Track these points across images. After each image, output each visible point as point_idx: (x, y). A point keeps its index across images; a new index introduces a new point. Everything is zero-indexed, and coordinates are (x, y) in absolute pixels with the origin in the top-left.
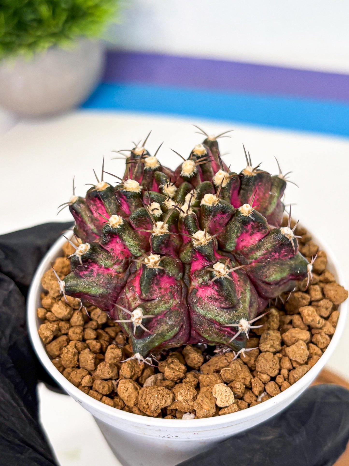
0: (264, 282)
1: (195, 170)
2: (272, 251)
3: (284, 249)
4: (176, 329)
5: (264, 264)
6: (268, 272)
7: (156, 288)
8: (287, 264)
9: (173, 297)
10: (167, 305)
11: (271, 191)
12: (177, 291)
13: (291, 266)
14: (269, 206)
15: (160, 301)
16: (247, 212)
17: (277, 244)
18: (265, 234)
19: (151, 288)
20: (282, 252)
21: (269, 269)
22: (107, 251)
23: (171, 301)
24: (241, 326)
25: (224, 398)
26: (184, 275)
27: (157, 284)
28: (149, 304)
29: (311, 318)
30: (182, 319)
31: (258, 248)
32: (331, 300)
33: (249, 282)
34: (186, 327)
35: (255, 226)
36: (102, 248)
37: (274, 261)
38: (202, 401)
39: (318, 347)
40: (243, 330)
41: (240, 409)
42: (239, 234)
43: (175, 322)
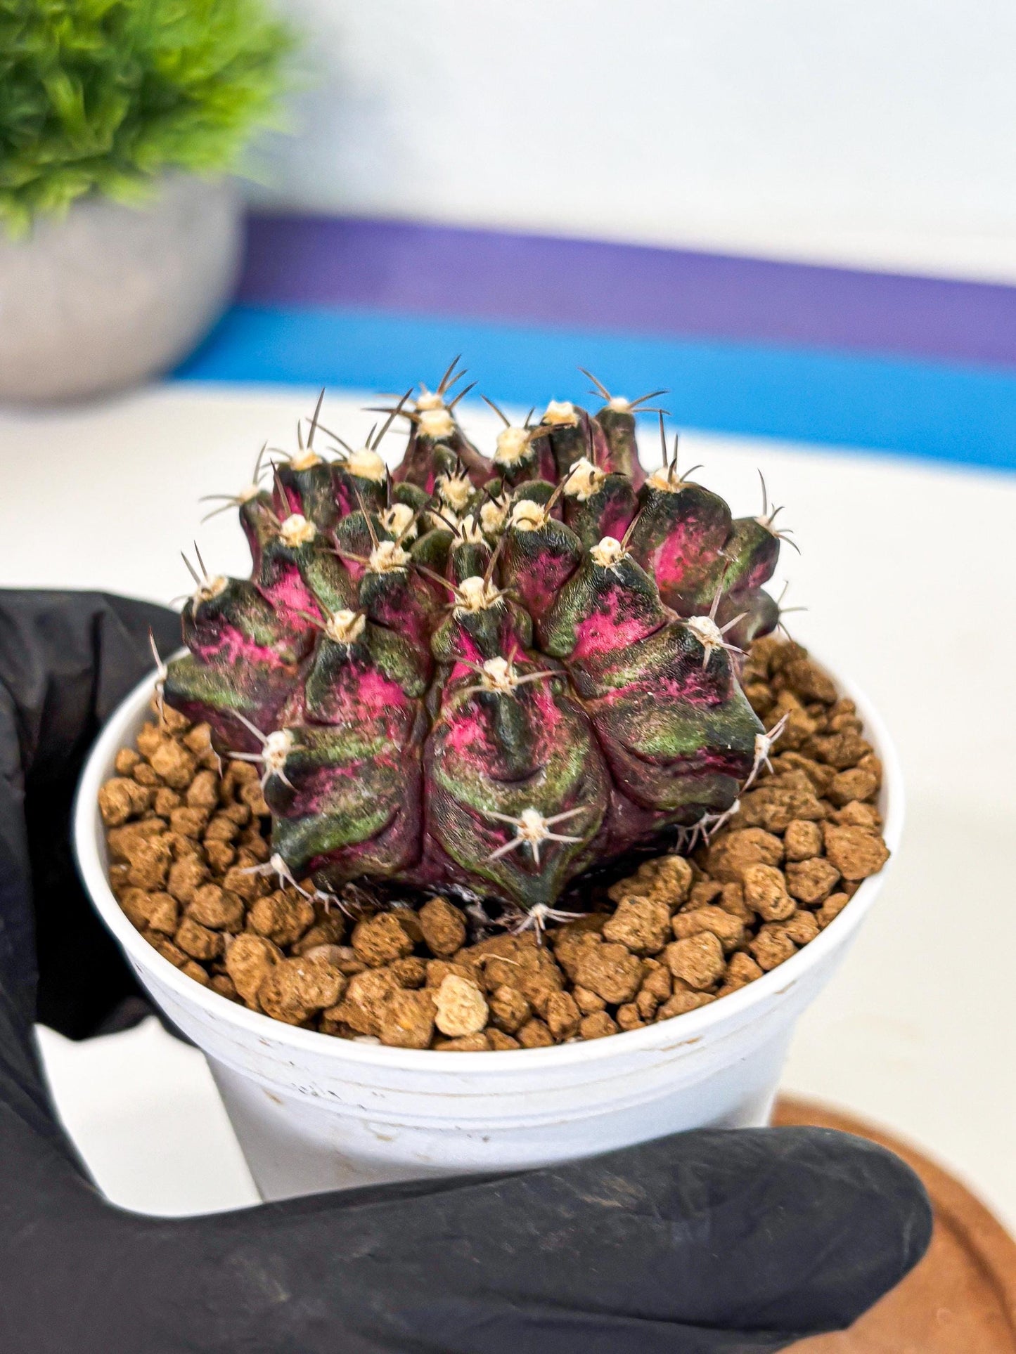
0: (632, 752)
1: (529, 453)
2: (661, 674)
3: (693, 674)
4: (381, 816)
5: (636, 702)
6: (645, 725)
7: (344, 696)
8: (701, 718)
9: (386, 733)
10: (365, 747)
11: (724, 547)
12: (400, 719)
13: (710, 725)
14: (709, 582)
15: (348, 732)
16: (608, 557)
17: (675, 656)
18: (652, 628)
19: (329, 692)
20: (689, 681)
21: (648, 719)
22: (270, 606)
23: (378, 740)
24: (524, 826)
25: (455, 1009)
26: (428, 687)
27: (348, 689)
28: (317, 732)
29: (759, 890)
30: (399, 792)
31: (628, 657)
32: (834, 865)
33: (587, 740)
34: (408, 818)
35: (628, 601)
36: (259, 595)
37: (666, 701)
38: (401, 1005)
39: (758, 963)
40: (527, 836)
41: (492, 1046)
42: (584, 615)
43: (380, 796)
